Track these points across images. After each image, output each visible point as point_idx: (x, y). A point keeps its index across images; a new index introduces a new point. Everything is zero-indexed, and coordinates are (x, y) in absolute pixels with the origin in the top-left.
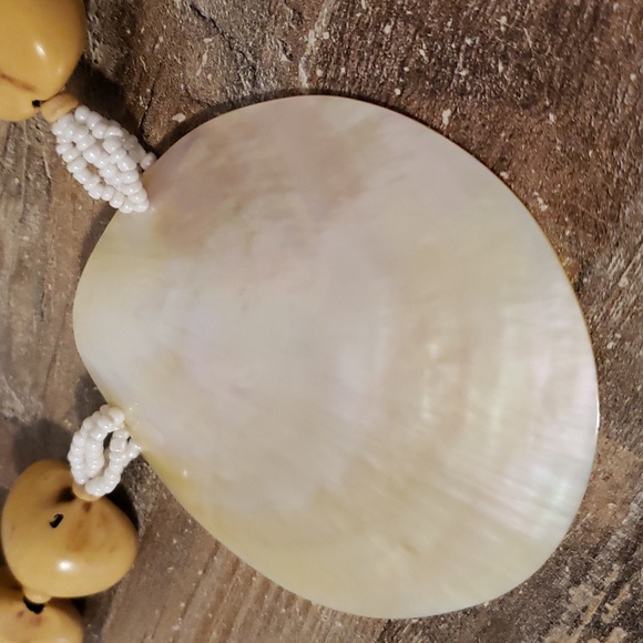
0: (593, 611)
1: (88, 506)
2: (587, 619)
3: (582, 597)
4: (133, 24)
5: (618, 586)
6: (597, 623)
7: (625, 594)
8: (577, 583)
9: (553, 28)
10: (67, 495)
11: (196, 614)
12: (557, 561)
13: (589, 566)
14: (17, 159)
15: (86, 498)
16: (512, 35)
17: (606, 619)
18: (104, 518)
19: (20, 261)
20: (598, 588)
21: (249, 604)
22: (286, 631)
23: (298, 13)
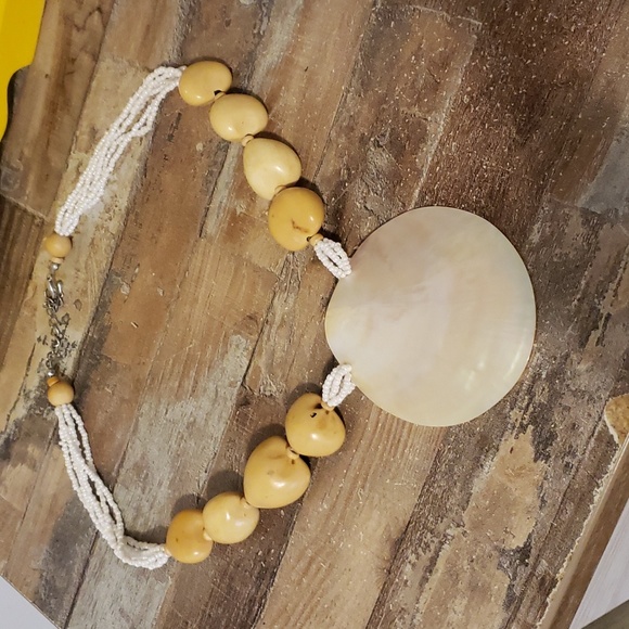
0: (520, 420)
1: (327, 412)
2: (518, 425)
3: (515, 415)
4: (341, 216)
5: (528, 405)
6: (521, 424)
7: (531, 409)
8: (512, 409)
9: (490, 197)
10: (319, 407)
11: (351, 474)
12: (504, 400)
13: (516, 400)
14: (287, 275)
15: (327, 408)
16: (477, 202)
17: (525, 422)
18: (334, 418)
19: (283, 318)
20: (521, 408)
21: (377, 461)
22: (393, 470)
23: (404, 204)
